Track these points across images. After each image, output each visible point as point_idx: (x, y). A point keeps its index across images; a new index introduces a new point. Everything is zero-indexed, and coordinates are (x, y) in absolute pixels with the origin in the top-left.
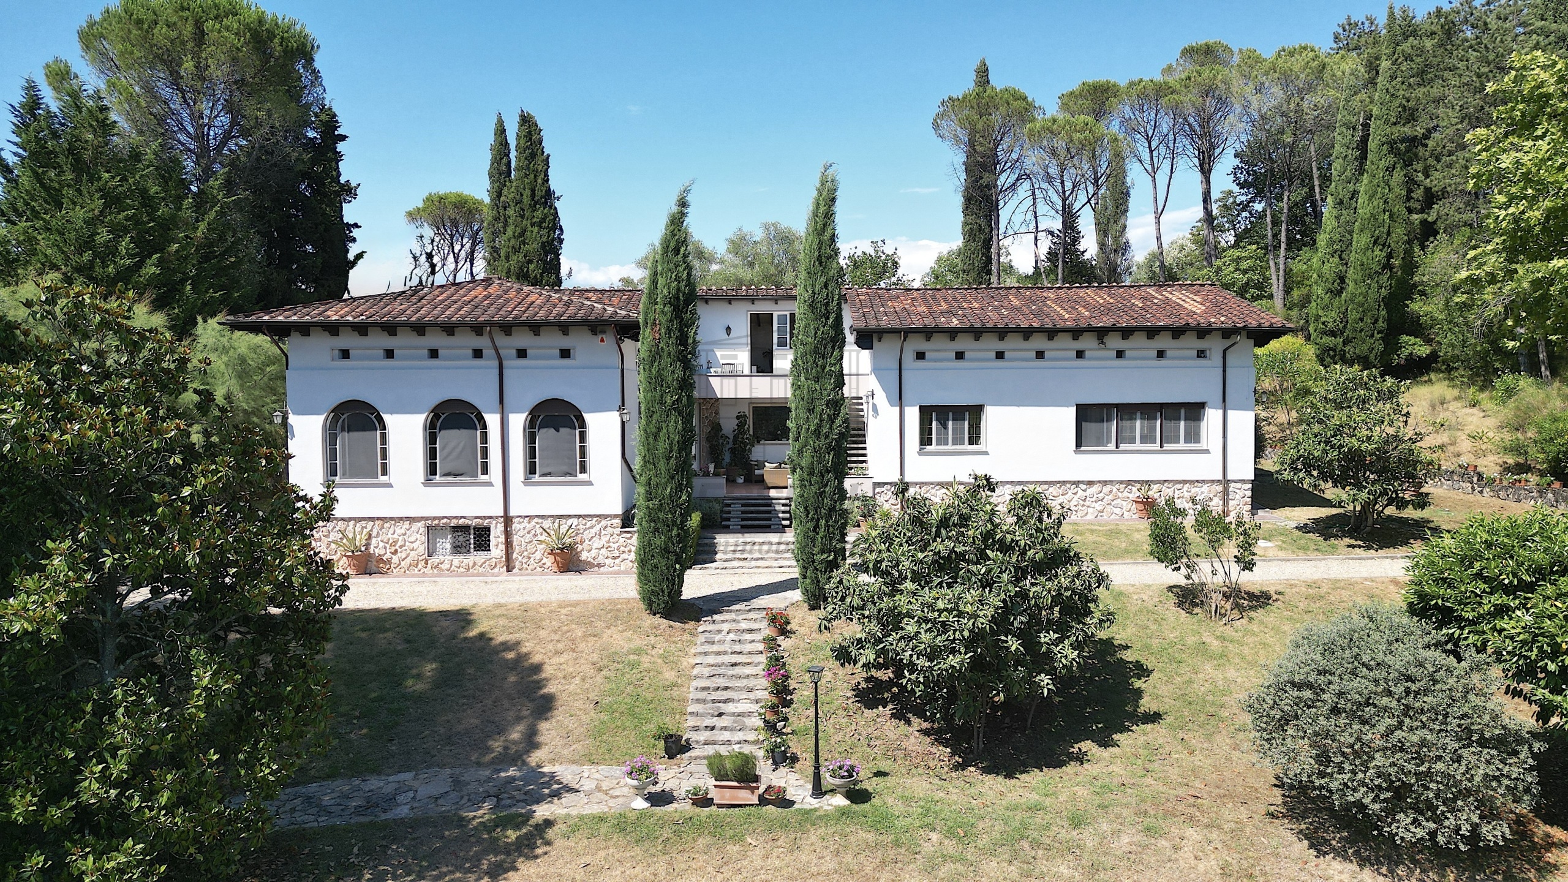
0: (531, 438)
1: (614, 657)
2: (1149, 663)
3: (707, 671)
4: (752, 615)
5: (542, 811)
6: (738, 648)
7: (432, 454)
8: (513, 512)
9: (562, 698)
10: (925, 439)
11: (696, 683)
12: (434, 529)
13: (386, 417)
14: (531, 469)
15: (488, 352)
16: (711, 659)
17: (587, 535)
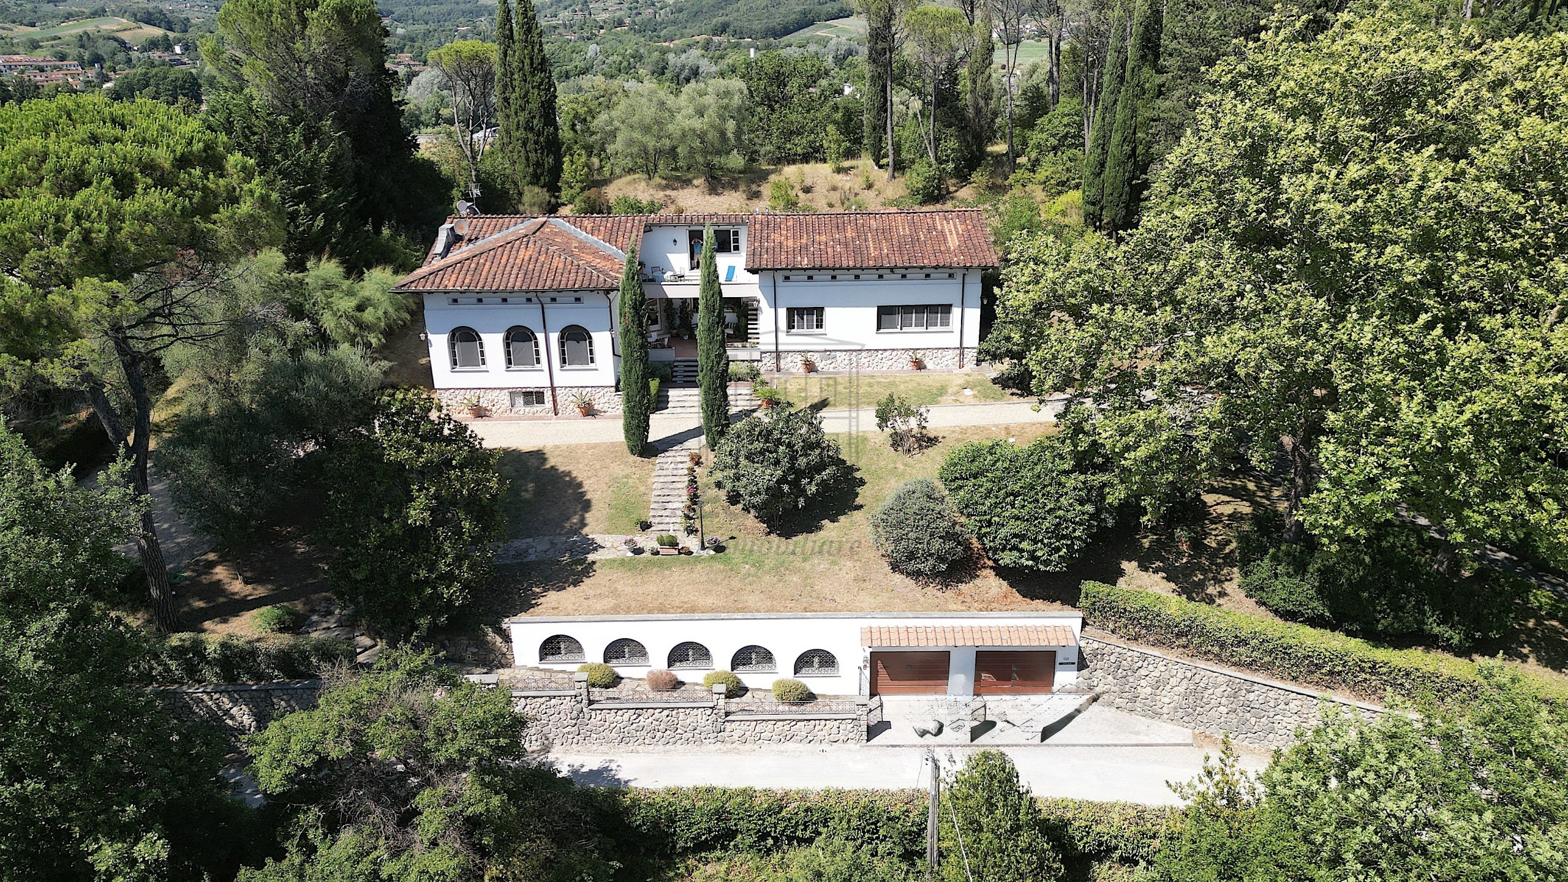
0: (562, 345)
1: (615, 480)
2: (866, 479)
3: (660, 486)
4: (683, 453)
5: (591, 557)
6: (675, 472)
7: (508, 353)
8: (555, 385)
9: (594, 502)
10: (790, 326)
11: (654, 493)
12: (513, 393)
13: (481, 335)
14: (564, 361)
15: (534, 299)
16: (662, 479)
17: (596, 397)
